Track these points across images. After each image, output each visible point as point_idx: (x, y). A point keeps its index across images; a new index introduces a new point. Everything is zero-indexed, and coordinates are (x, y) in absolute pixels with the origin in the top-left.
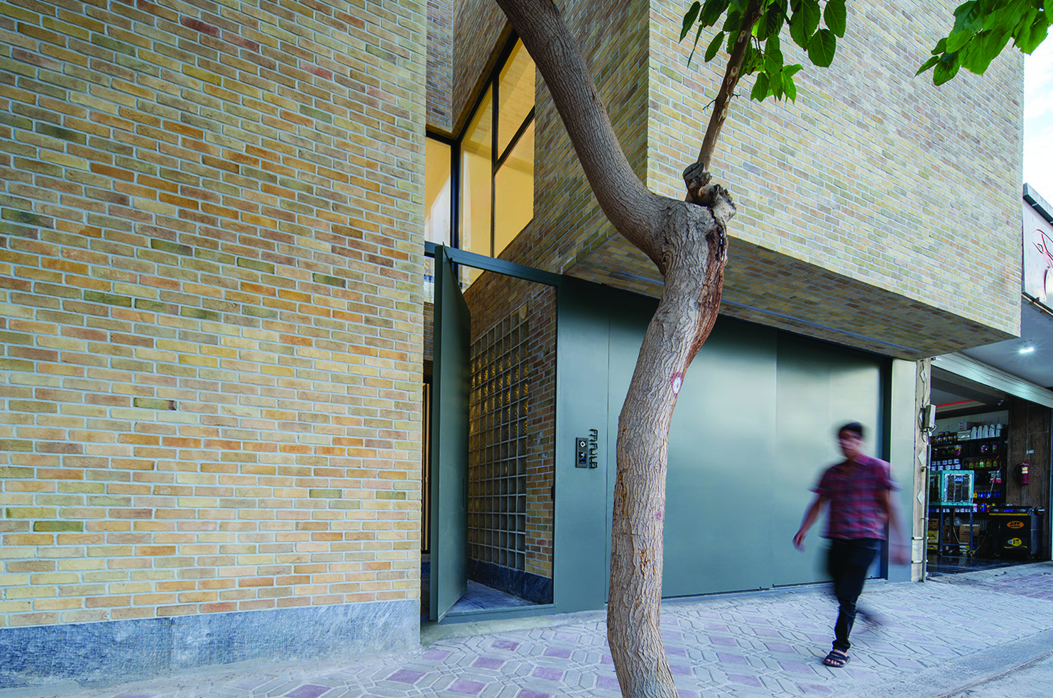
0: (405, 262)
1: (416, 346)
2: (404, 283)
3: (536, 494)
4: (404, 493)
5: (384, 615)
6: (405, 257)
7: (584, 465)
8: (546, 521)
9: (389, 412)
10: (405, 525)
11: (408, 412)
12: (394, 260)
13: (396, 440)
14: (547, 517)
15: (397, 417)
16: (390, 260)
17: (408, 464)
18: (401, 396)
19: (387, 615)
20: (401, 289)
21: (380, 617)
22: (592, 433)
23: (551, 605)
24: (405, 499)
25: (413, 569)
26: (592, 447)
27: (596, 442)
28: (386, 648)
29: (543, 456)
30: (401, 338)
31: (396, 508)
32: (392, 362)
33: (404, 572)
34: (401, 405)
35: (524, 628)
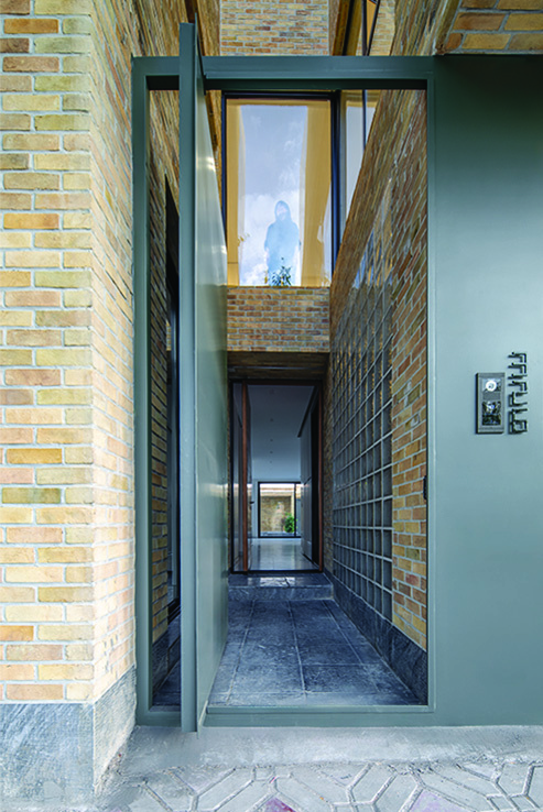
0: (52, 36)
1: (76, 197)
2: (49, 79)
3: (404, 493)
4: (58, 492)
5: (21, 729)
6: (51, 27)
7: (495, 427)
8: (418, 541)
9: (24, 333)
10: (61, 554)
11: (63, 329)
12: (31, 38)
13: (40, 387)
14: (419, 534)
15: (41, 342)
16: (21, 40)
17: (64, 433)
18: (49, 299)
19: (27, 729)
20: (44, 91)
21: (12, 732)
22: (516, 361)
23: (423, 708)
24: (59, 502)
25: (78, 642)
26: (516, 389)
27: (524, 380)
28: (26, 795)
29: (412, 423)
30: (45, 185)
31: (42, 520)
32: (29, 235)
33: (60, 646)
34: (47, 318)
35: (353, 759)
